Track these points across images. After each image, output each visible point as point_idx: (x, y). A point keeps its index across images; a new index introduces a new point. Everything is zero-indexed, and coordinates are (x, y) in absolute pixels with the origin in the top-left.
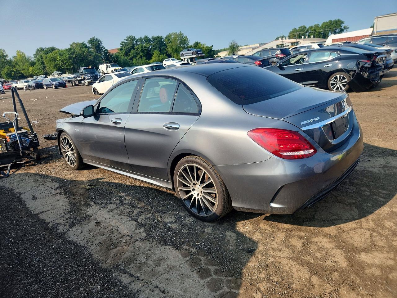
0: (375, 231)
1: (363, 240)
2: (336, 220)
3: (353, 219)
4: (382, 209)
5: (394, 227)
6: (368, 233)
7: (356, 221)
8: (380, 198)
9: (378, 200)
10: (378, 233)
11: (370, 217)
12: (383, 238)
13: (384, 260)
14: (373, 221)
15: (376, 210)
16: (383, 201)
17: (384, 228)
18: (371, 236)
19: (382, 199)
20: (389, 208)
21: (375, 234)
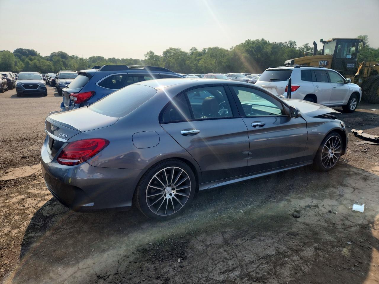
0: (23, 209)
1: (27, 202)
2: (52, 203)
3: (42, 208)
4: (26, 226)
5: (12, 218)
6: (26, 206)
7: (39, 208)
8: (34, 235)
9: (34, 233)
10: (21, 210)
11: (32, 216)
12: (16, 208)
13: (11, 200)
14: (28, 215)
15: (31, 223)
16: (29, 233)
17: (18, 214)
18: (24, 206)
19: (31, 235)
20: (21, 229)
21: (22, 208)
